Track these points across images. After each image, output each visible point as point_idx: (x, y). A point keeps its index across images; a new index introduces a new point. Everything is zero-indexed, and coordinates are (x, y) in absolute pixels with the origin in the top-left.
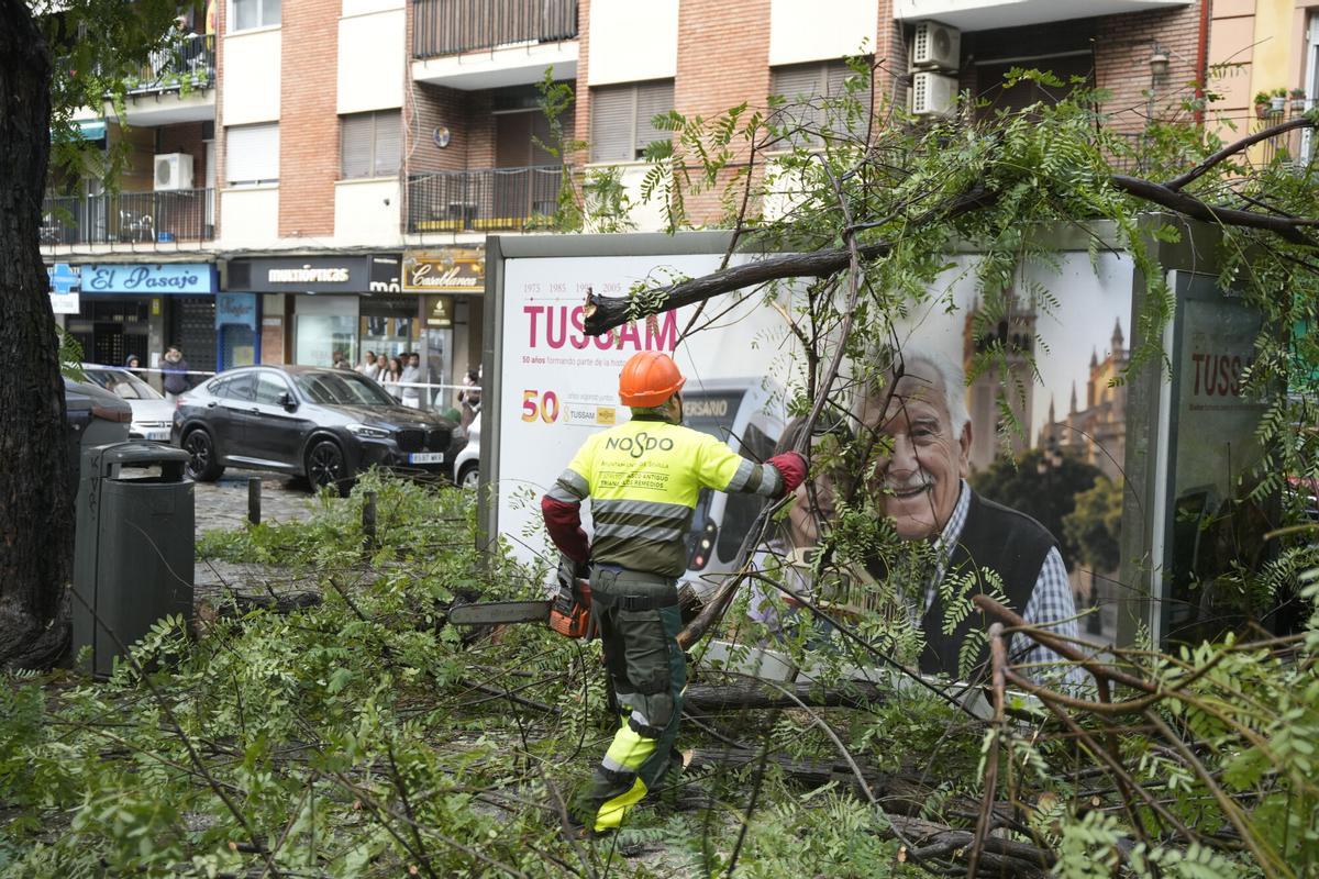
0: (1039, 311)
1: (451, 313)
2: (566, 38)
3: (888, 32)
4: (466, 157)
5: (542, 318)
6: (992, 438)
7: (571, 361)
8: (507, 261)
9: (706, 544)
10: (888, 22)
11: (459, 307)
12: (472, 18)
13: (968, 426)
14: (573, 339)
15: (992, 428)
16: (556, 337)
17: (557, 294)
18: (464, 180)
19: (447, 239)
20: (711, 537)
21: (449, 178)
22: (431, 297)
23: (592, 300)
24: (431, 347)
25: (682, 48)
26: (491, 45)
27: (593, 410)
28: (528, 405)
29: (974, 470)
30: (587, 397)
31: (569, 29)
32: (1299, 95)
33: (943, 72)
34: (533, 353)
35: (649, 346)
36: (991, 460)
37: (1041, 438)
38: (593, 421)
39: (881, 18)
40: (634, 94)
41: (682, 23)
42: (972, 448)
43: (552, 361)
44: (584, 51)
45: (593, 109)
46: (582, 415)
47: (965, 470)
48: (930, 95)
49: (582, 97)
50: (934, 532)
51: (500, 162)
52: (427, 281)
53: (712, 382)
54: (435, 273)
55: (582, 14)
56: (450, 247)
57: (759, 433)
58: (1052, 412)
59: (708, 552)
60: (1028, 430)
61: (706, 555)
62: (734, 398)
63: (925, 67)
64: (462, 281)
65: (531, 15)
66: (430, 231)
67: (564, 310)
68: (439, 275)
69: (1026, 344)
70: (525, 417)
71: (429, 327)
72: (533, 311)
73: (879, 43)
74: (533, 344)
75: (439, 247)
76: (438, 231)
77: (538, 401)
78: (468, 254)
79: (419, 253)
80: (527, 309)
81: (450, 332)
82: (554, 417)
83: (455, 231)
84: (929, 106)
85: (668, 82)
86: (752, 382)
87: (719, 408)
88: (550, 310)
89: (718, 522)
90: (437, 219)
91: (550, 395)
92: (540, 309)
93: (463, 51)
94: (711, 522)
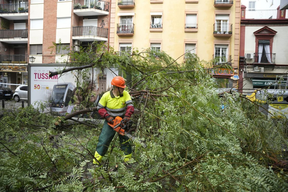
0: (107, 74)
1: (8, 74)
2: (26, 38)
3: (72, 41)
4: (9, 53)
5: (37, 75)
6: (101, 90)
7: (42, 81)
8: (31, 67)
9: (63, 104)
10: (72, 39)
11: (9, 74)
12: (10, 33)
13: (98, 88)
14: (42, 78)
15: (101, 88)
16: (39, 77)
17: (39, 71)
18: (9, 56)
19: (7, 64)
20: (64, 104)
21: (7, 56)
22: (4, 72)
23: (50, 72)
24: (4, 79)
25: (43, 40)
26: (14, 37)
27: (45, 87)
28: (35, 87)
29: (99, 94)
30: (44, 85)
31: (26, 36)
32: (119, 52)
33: (78, 46)
34: (35, 80)
35: (54, 79)
36: (101, 93)
37: (107, 90)
38: (45, 89)
39: (71, 39)
40: (36, 46)
41: (43, 37)
42: (99, 91)
43: (39, 81)
44: (29, 40)
45: (30, 47)
46: (43, 88)
47: (98, 94)
48: (77, 49)
49: (28, 46)
50: (94, 101)
51: (15, 54)
52: (4, 70)
53: (60, 83)
54: (5, 69)
55: (28, 35)
56: (7, 65)
57: (70, 90)
58: (109, 86)
59: (63, 105)
60: (106, 89)
61: (63, 106)
62: (66, 85)
63: (76, 45)
64: (10, 70)
65: (20, 34)
66: (4, 63)
67: (40, 74)
68: (6, 69)
69: (105, 79)
70: (35, 88)
71: (4, 76)
72: (36, 74)
73: (71, 42)
74: (36, 78)
75: (6, 65)
76: (6, 63)
77: (37, 86)
78: (10, 66)
79: (2, 66)
80: (34, 74)
81: (7, 77)
82: (39, 88)
83: (8, 63)
84: (77, 50)
85: (42, 45)
86: (69, 83)
87: (64, 87)
88: (38, 74)
89: (65, 102)
90: (5, 61)
91: (38, 85)
92: (37, 74)
93: (9, 38)
94: (64, 102)
